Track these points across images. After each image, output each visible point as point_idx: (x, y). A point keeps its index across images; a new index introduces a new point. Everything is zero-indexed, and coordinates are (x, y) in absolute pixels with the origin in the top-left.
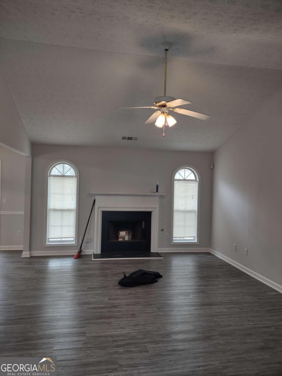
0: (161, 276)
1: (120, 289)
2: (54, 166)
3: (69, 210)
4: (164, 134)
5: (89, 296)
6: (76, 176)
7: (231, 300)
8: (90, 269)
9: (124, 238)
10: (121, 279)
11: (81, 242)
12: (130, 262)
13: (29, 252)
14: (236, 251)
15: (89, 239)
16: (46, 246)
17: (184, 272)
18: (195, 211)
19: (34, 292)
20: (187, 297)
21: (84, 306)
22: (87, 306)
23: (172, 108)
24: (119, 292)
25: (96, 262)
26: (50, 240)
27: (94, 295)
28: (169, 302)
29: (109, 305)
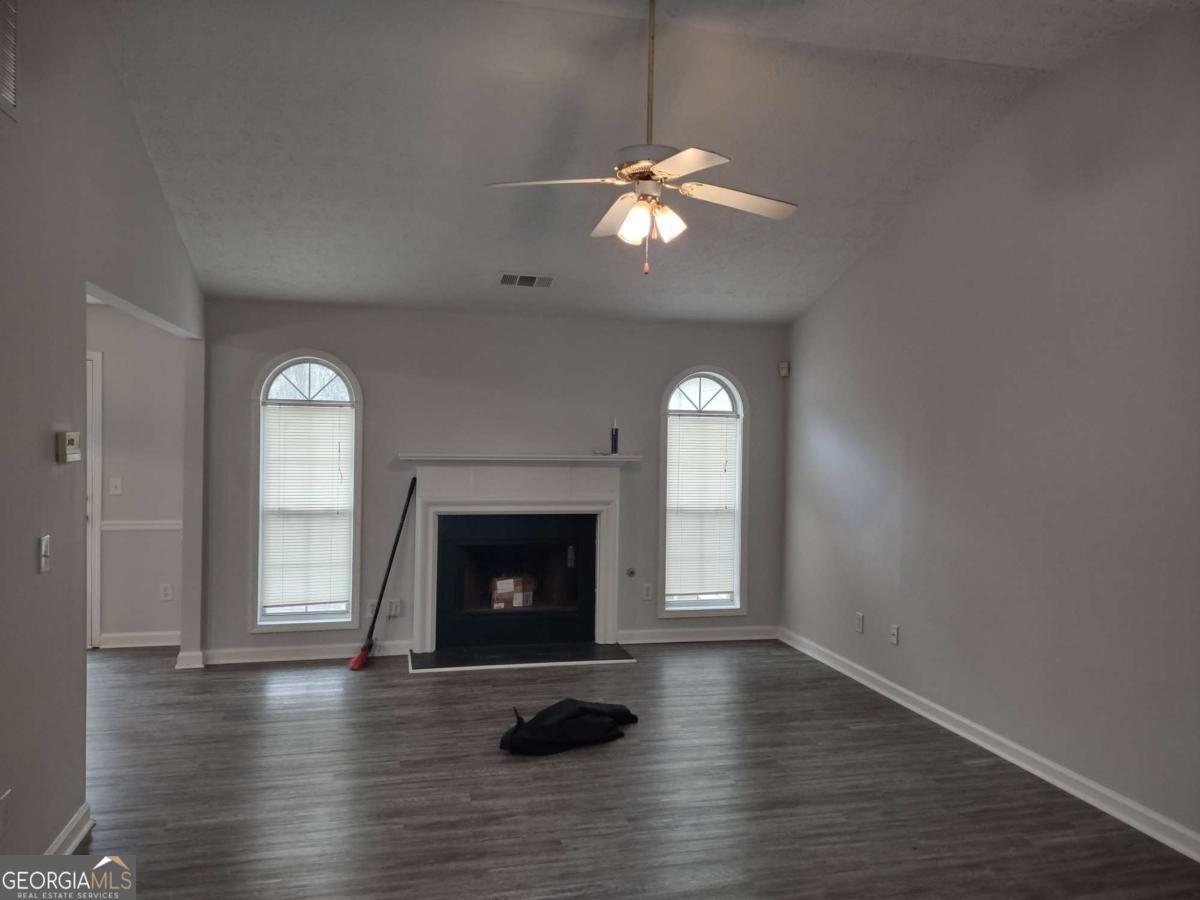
0: (634, 720)
1: (503, 762)
2: (280, 372)
3: (330, 514)
4: (647, 265)
5: (407, 788)
6: (352, 404)
7: (856, 787)
8: (403, 703)
9: (509, 601)
10: (507, 733)
11: (370, 615)
12: (532, 677)
13: (199, 654)
14: (863, 632)
15: (396, 607)
16: (255, 630)
17: (703, 704)
18: (731, 512)
19: (226, 782)
20: (721, 783)
21: (396, 820)
22: (404, 820)
23: (673, 182)
24: (505, 773)
25: (424, 680)
26: (269, 611)
27: (423, 785)
28: (665, 799)
29: (476, 816)
